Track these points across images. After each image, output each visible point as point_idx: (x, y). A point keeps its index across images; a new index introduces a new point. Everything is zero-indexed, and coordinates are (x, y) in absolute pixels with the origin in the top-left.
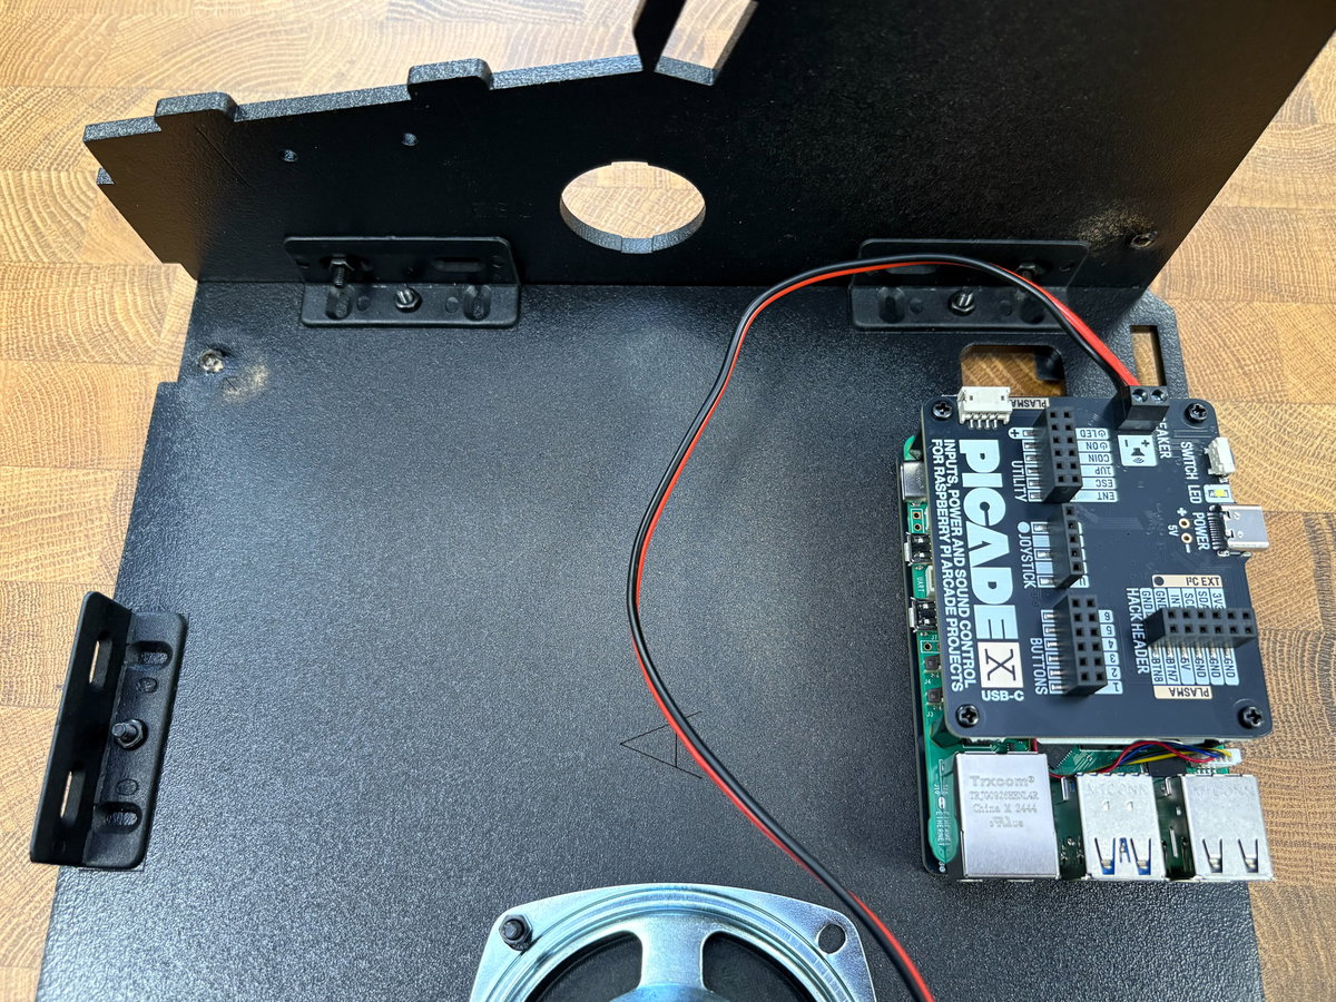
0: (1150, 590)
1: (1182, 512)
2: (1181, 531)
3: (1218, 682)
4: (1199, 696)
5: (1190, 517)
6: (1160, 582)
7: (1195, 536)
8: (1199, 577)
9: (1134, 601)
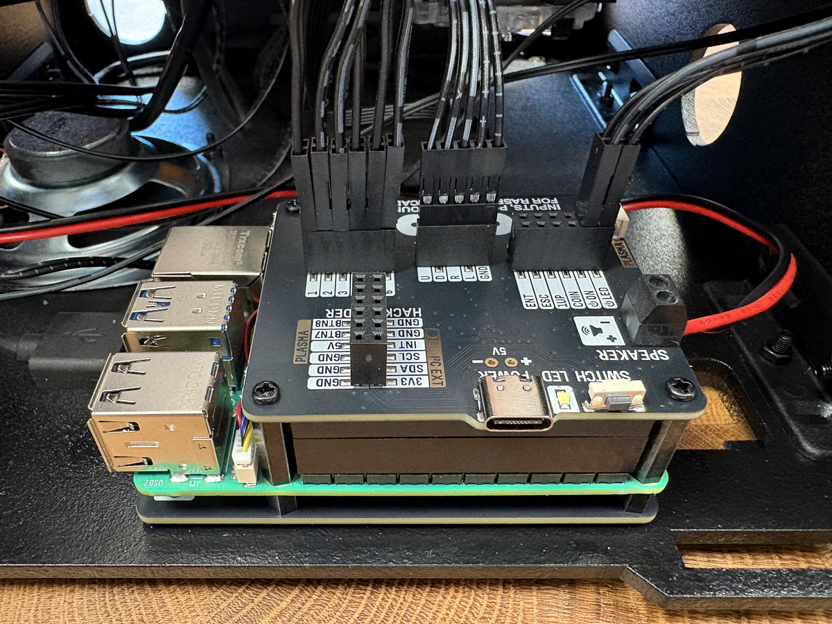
1: (526, 361)
2: (501, 359)
3: (312, 371)
4: (296, 353)
5: (522, 368)
6: (432, 334)
8: (442, 368)
9: (407, 313)
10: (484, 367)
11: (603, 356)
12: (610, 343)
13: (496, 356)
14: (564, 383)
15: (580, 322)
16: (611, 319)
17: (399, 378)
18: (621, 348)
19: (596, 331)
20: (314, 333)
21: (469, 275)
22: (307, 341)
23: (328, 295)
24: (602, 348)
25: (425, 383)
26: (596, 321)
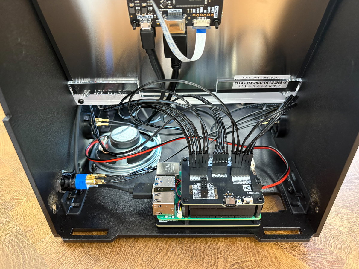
0: (213, 187)
1: (233, 194)
2: (228, 194)
3: (193, 196)
4: (190, 192)
5: (232, 195)
6: (215, 189)
7: (227, 196)
8: (217, 195)
9: (210, 184)
10: (225, 195)
11: (247, 193)
12: (249, 191)
13: (227, 193)
14: (240, 198)
15: (244, 186)
16: (250, 186)
17: (210, 197)
18: (251, 192)
19: (247, 188)
20: (193, 188)
21: (222, 176)
22: (192, 190)
23: (194, 180)
24: (247, 192)
25: (214, 198)
26: (247, 186)
